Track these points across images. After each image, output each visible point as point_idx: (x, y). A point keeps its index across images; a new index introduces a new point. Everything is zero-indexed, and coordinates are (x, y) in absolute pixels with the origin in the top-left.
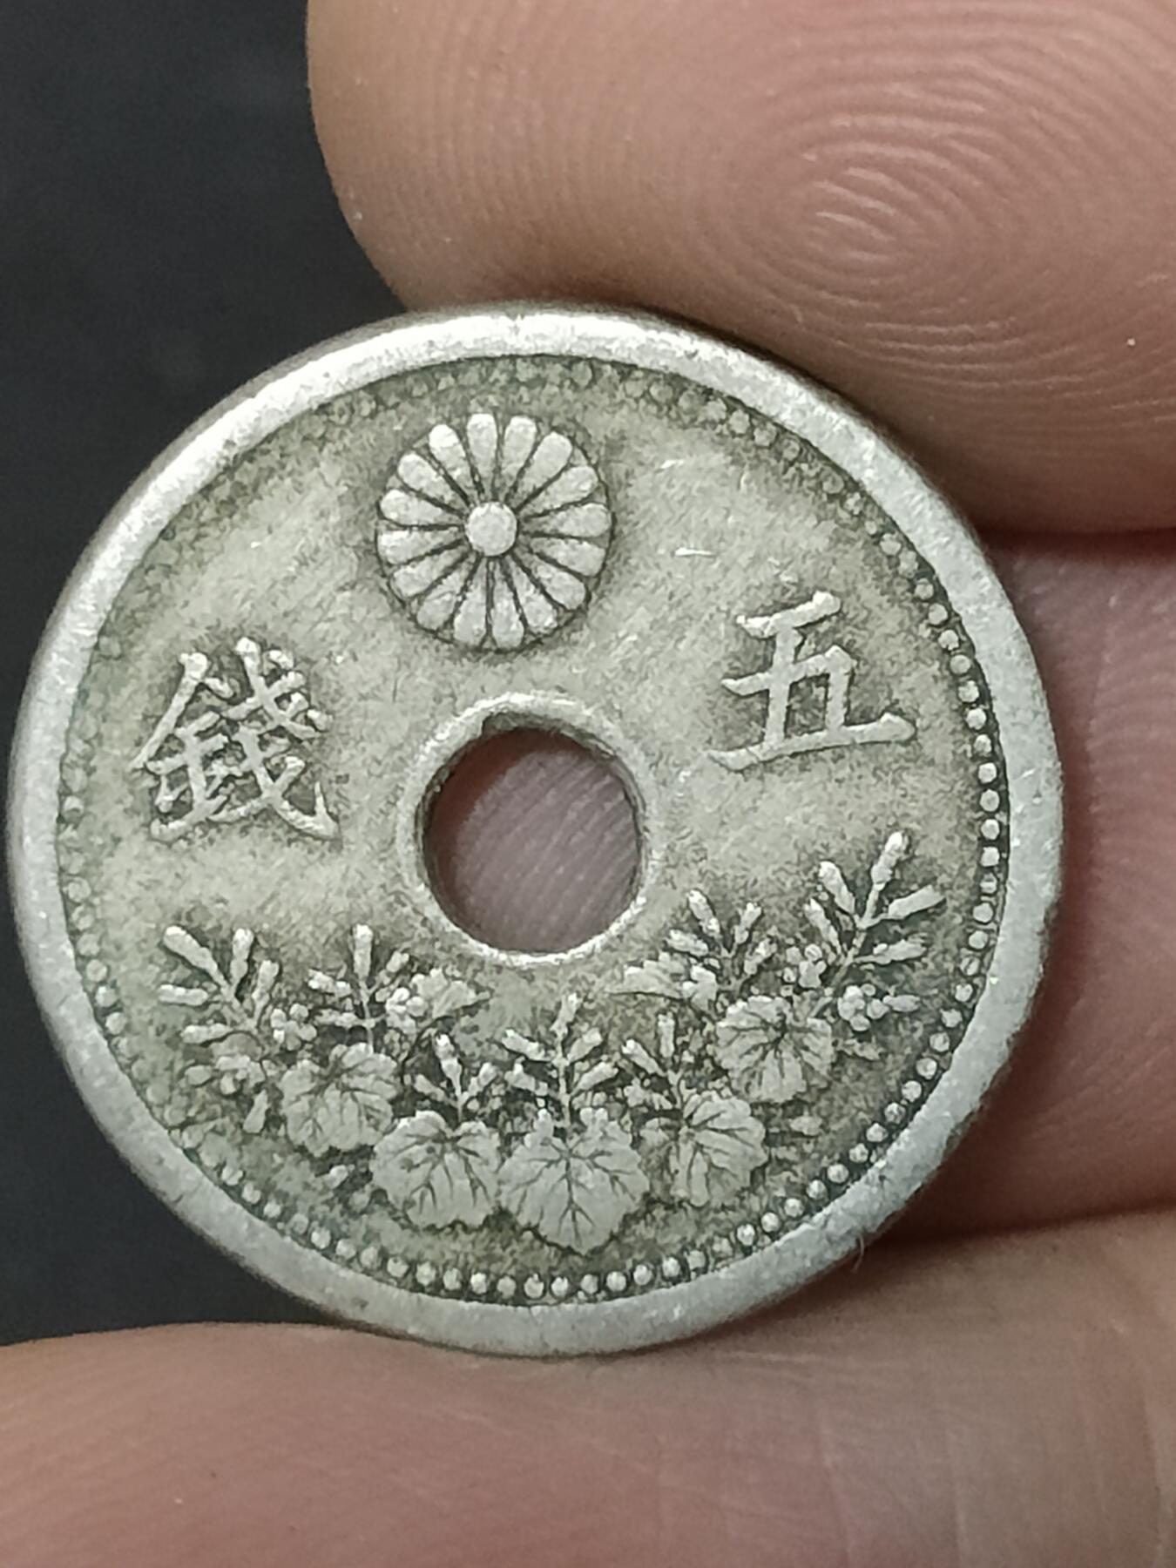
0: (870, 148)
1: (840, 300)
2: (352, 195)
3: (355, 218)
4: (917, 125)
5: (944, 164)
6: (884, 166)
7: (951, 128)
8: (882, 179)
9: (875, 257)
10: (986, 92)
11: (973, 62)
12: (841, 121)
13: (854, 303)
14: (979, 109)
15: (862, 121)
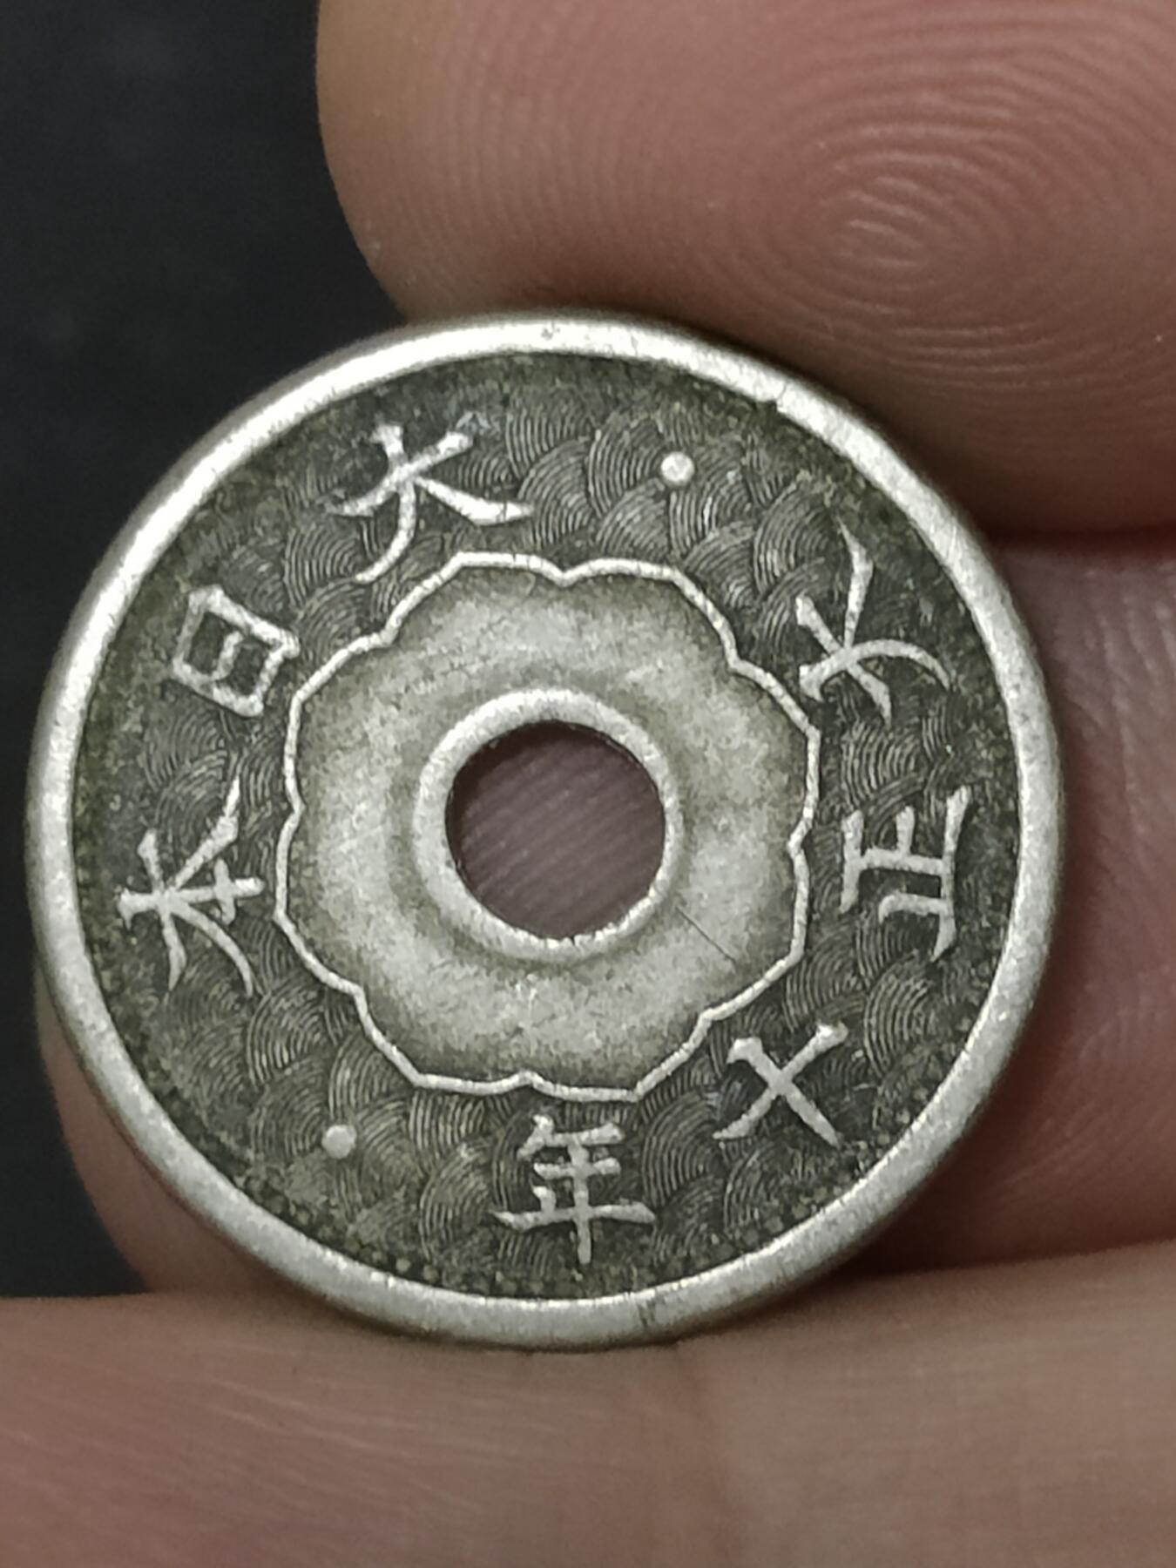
0: (898, 156)
1: (868, 307)
2: (368, 226)
3: (372, 249)
4: (946, 132)
5: (973, 170)
6: (916, 175)
7: (978, 135)
8: (911, 187)
9: (907, 264)
10: (1012, 97)
11: (996, 68)
12: (871, 131)
13: (886, 310)
14: (1004, 114)
15: (891, 130)
